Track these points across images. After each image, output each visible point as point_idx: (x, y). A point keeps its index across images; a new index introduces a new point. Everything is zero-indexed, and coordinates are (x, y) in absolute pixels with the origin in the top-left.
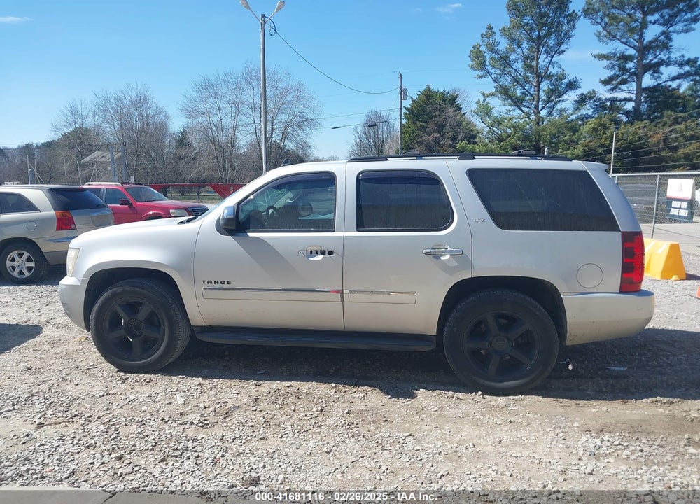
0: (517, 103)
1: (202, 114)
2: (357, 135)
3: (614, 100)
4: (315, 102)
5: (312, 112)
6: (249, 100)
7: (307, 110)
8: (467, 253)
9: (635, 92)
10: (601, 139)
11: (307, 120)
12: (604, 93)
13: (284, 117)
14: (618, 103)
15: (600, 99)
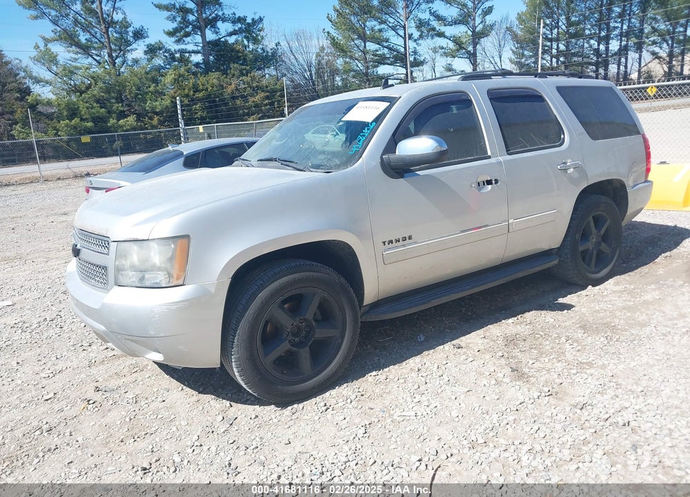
0: (85, 49)
3: (182, 52)
8: (582, 165)
9: (201, 45)
10: (184, 89)
12: (172, 44)
14: (187, 55)
15: (169, 50)
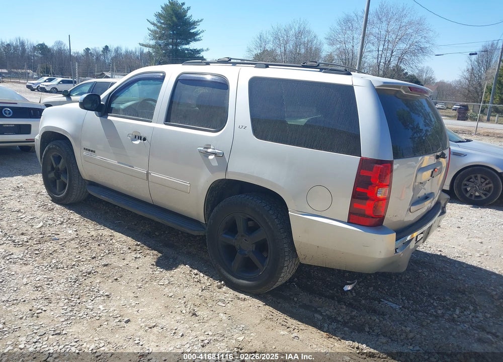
1: (341, 42)
2: (470, 63)
4: (431, 34)
5: (428, 42)
6: (377, 31)
7: (423, 40)
8: (226, 156)
11: (421, 48)
13: (402, 46)
